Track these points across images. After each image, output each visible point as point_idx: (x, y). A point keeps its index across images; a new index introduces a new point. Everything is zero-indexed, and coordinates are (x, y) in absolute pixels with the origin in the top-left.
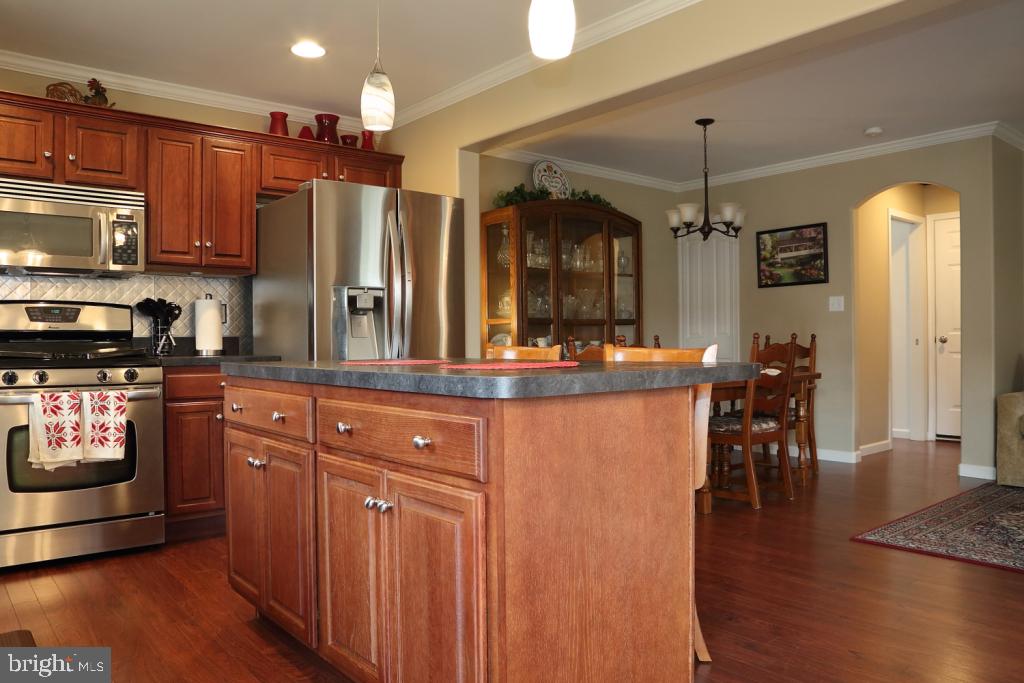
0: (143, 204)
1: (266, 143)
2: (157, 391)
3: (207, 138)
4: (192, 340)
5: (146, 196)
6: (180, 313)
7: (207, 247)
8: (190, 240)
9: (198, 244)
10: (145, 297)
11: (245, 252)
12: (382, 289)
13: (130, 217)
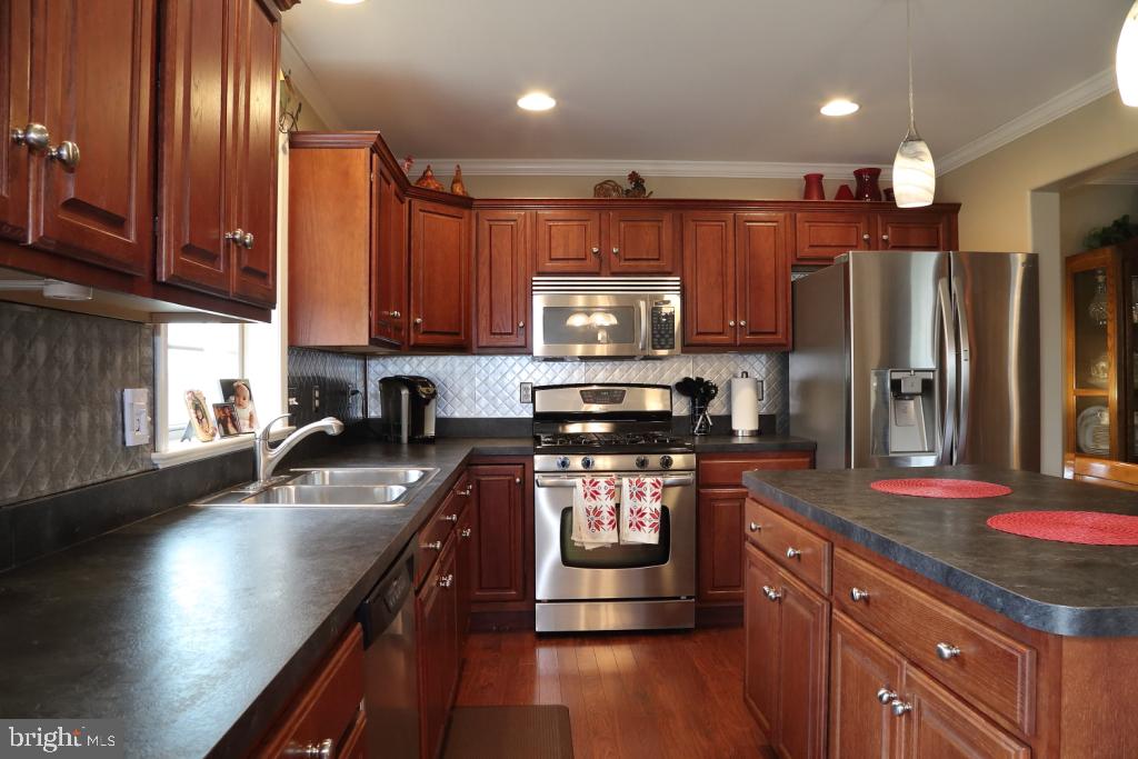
0: (678, 288)
1: (800, 211)
2: (690, 477)
3: (740, 214)
4: (728, 419)
5: (682, 281)
6: (716, 392)
7: (741, 326)
8: (724, 320)
9: (732, 323)
10: (684, 376)
11: (781, 329)
12: (933, 371)
13: (669, 302)
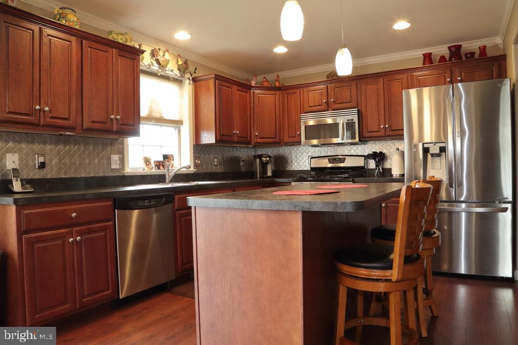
0: (357, 113)
4: (390, 170)
5: (358, 110)
7: (387, 128)
8: (379, 125)
9: (382, 127)
10: (373, 151)
12: (444, 142)
13: (353, 120)
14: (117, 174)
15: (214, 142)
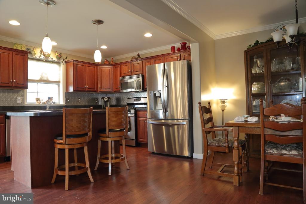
0: (141, 77)
12: (161, 91)
13: (140, 80)
14: (20, 105)
15: (73, 91)
